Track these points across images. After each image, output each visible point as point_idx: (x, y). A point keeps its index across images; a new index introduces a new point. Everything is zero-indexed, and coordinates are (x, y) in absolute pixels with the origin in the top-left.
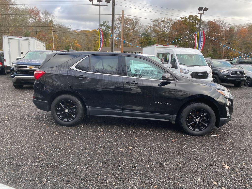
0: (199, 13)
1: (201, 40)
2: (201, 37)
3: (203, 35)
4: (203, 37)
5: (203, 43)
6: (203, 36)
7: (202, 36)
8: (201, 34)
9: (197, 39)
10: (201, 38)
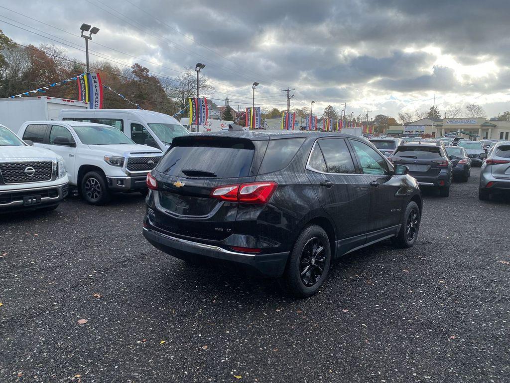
0: (82, 36)
1: (94, 91)
2: (94, 84)
3: (97, 81)
4: (98, 86)
5: (99, 97)
6: (98, 84)
7: (96, 84)
8: (93, 80)
9: (85, 88)
10: (94, 87)
